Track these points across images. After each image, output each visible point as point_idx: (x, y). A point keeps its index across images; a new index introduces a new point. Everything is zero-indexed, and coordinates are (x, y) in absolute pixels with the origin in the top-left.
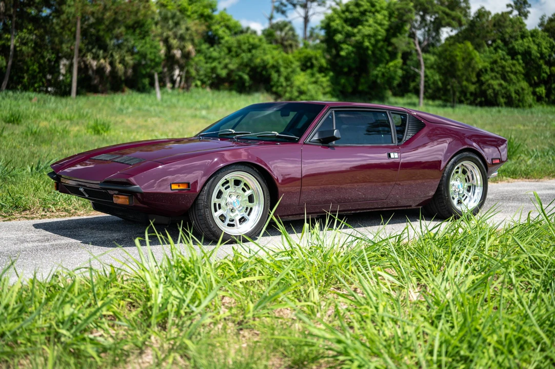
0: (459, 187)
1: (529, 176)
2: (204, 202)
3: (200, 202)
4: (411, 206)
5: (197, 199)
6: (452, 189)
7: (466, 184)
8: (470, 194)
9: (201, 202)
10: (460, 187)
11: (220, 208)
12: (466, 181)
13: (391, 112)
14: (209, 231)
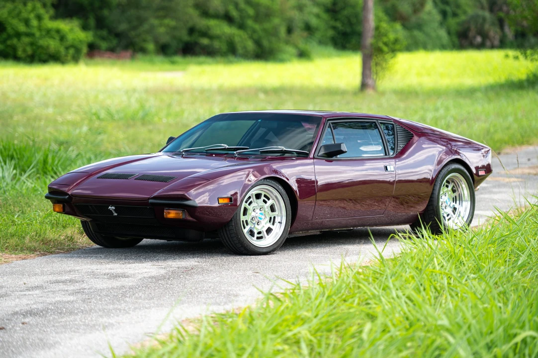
11: (247, 224)
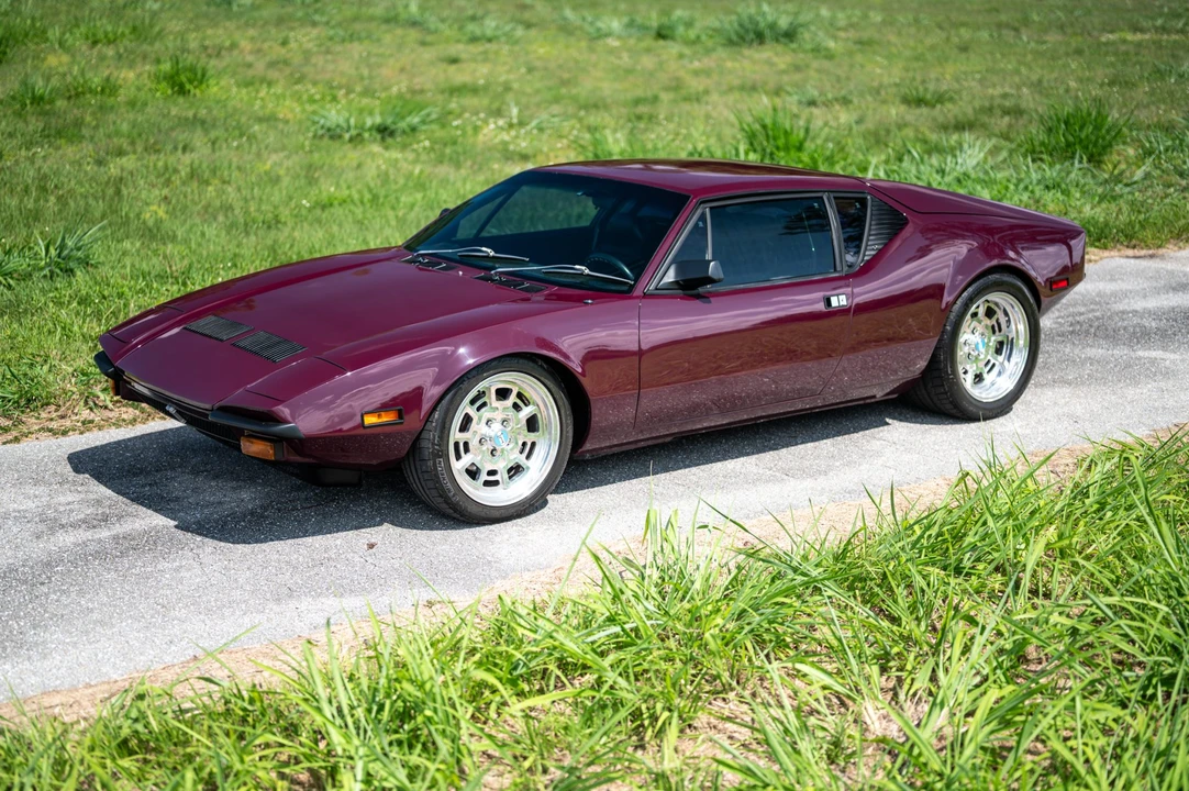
0: (977, 348)
1: (1134, 242)
2: (433, 444)
3: (424, 444)
4: (874, 397)
5: (418, 438)
6: (961, 353)
7: (993, 338)
8: (1001, 358)
9: (427, 446)
10: (981, 346)
11: (467, 450)
12: (994, 332)
13: (832, 195)
14: (446, 502)
